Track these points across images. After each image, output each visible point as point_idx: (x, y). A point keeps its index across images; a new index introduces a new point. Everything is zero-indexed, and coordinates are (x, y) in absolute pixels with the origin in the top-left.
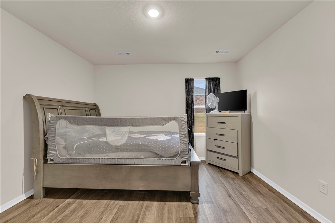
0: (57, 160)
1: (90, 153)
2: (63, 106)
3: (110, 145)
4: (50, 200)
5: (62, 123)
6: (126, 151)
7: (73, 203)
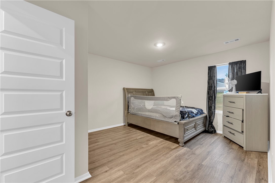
0: (131, 113)
1: (140, 111)
2: (135, 91)
3: (146, 109)
4: (129, 127)
5: (132, 98)
6: (152, 112)
7: (134, 130)
